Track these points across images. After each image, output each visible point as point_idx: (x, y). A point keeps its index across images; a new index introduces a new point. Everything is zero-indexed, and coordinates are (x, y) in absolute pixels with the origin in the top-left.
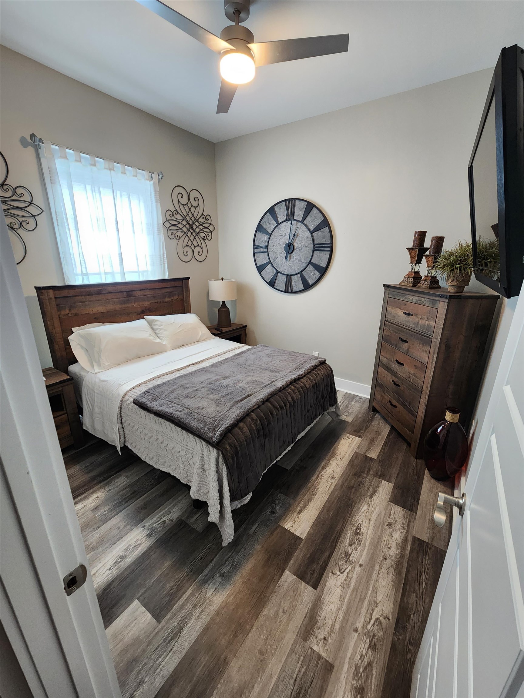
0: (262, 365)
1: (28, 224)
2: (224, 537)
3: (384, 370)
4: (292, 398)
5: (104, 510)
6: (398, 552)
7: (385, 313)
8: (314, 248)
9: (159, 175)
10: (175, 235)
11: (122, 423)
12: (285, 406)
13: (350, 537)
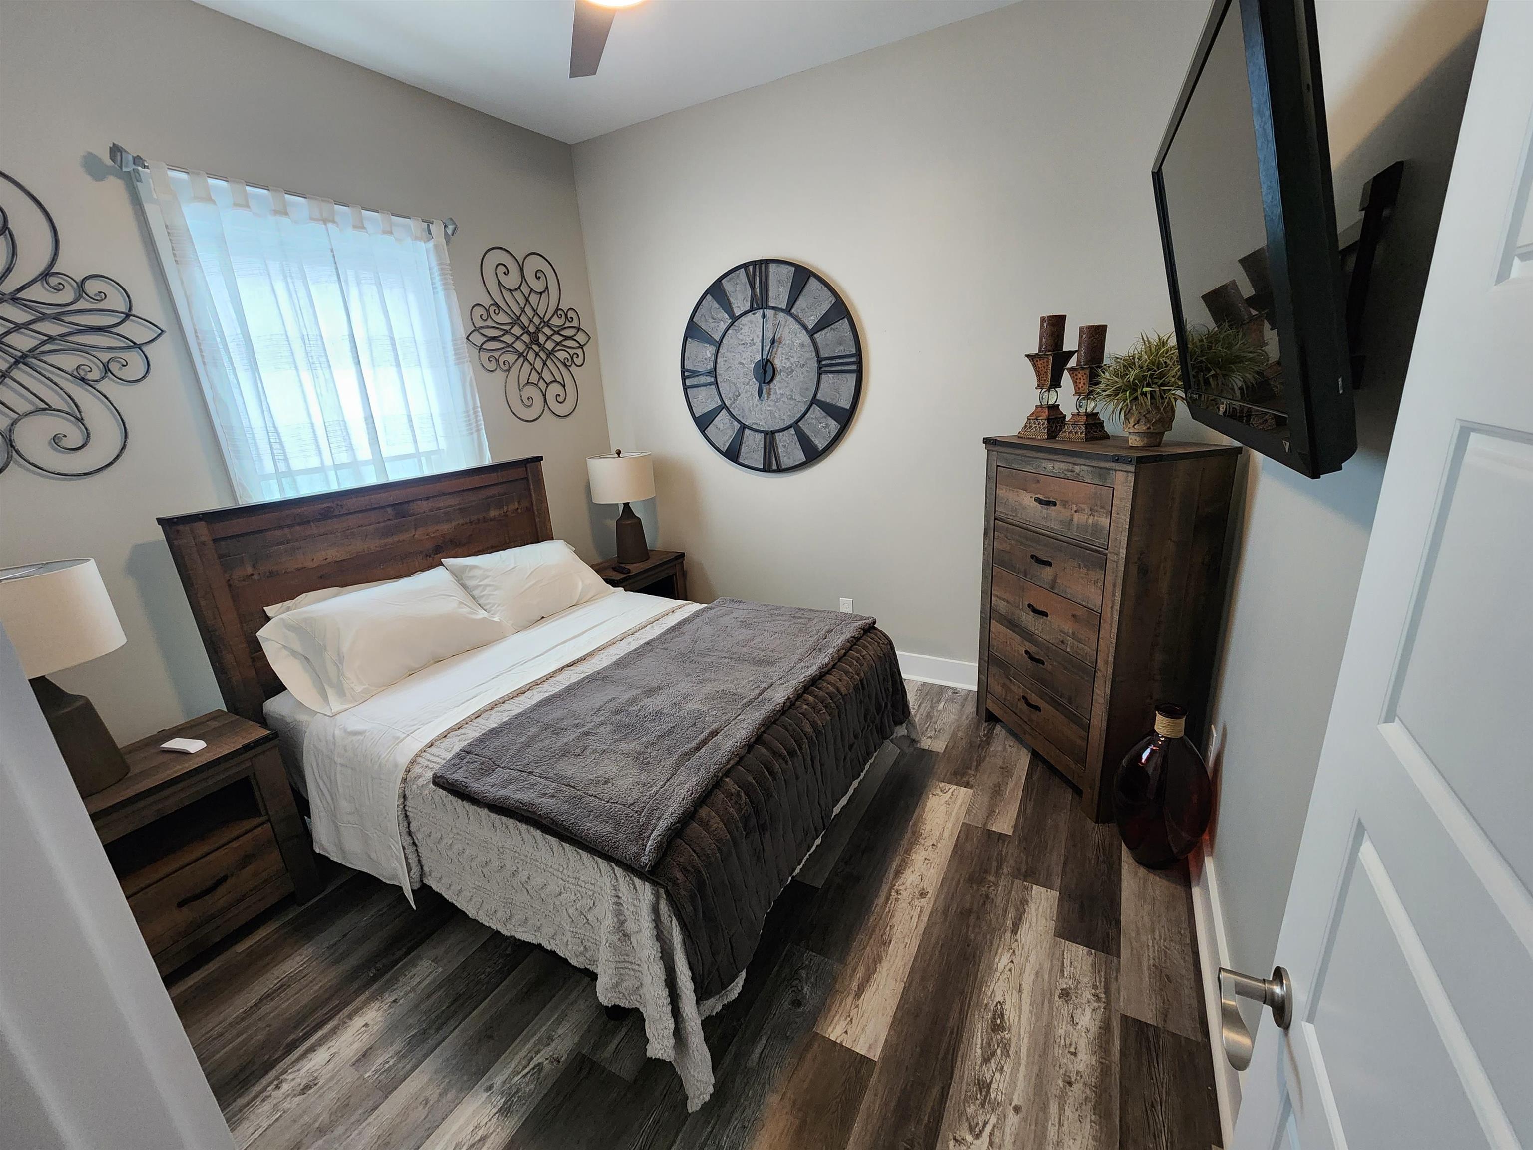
0: (734, 650)
1: (124, 366)
2: (690, 1091)
3: (1003, 629)
4: (814, 725)
5: (384, 1058)
6: (1094, 1063)
7: (992, 502)
8: (820, 368)
9: (445, 226)
10: (497, 361)
11: (410, 833)
12: (801, 748)
13: (982, 1040)
